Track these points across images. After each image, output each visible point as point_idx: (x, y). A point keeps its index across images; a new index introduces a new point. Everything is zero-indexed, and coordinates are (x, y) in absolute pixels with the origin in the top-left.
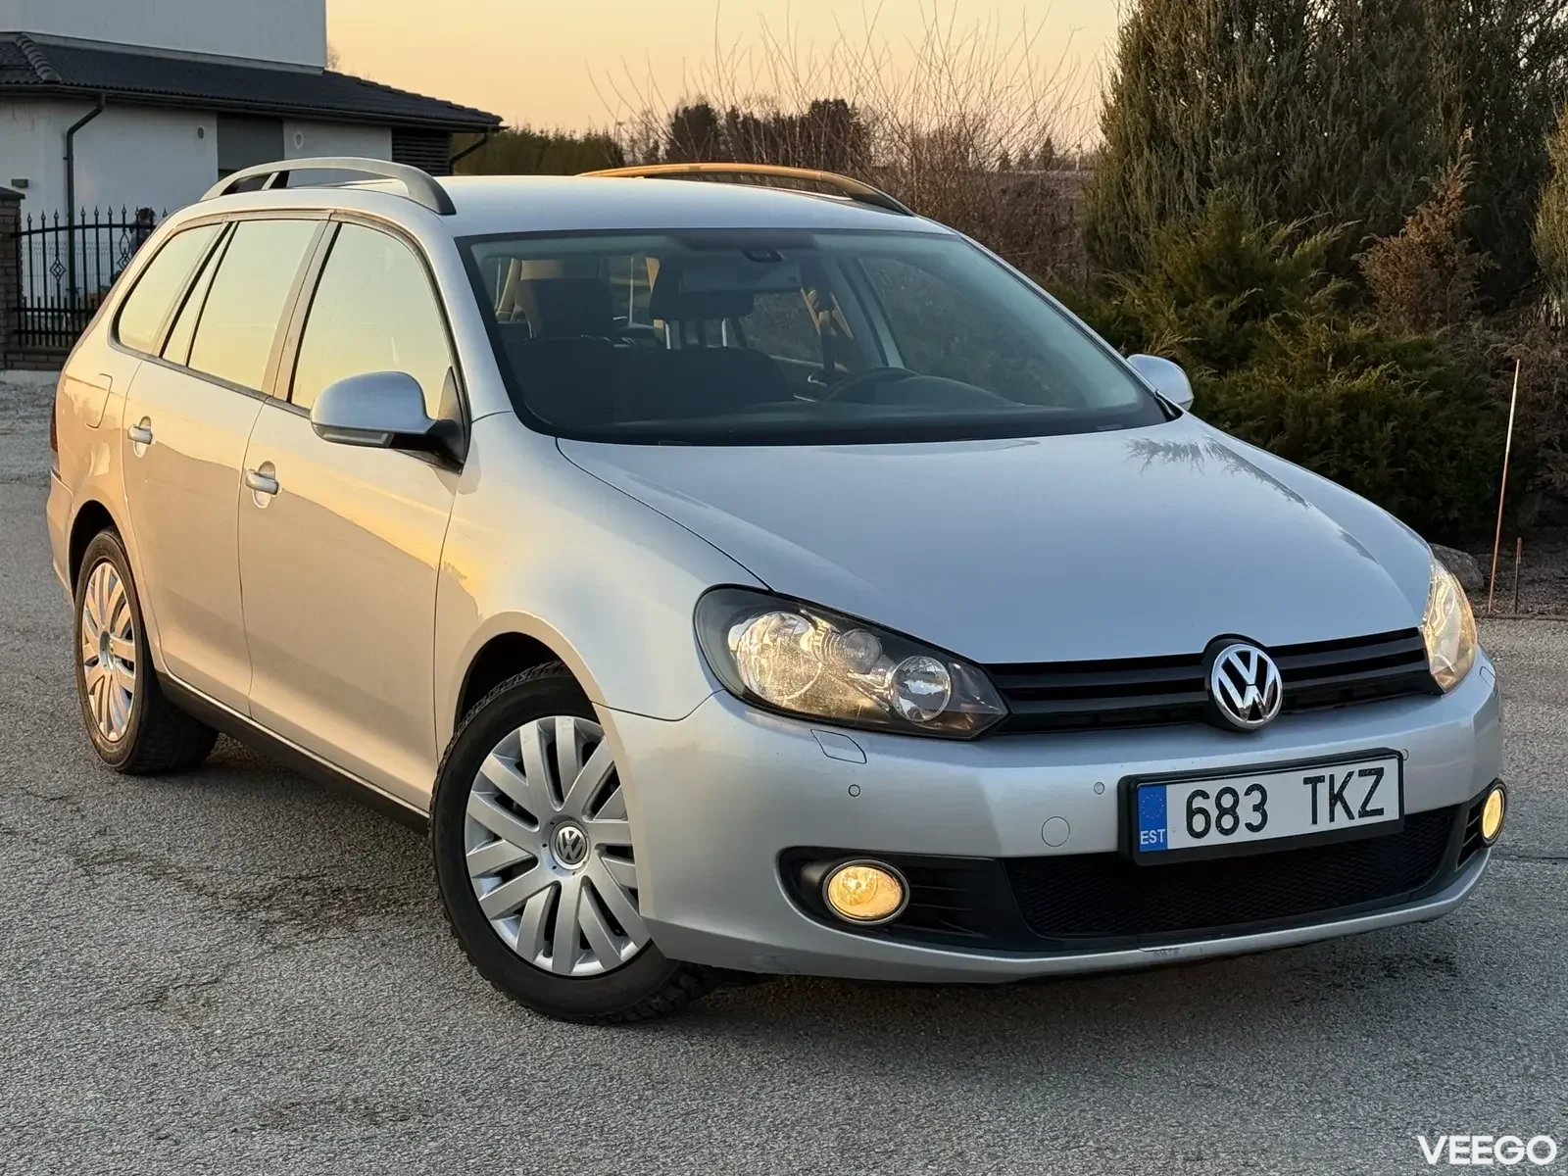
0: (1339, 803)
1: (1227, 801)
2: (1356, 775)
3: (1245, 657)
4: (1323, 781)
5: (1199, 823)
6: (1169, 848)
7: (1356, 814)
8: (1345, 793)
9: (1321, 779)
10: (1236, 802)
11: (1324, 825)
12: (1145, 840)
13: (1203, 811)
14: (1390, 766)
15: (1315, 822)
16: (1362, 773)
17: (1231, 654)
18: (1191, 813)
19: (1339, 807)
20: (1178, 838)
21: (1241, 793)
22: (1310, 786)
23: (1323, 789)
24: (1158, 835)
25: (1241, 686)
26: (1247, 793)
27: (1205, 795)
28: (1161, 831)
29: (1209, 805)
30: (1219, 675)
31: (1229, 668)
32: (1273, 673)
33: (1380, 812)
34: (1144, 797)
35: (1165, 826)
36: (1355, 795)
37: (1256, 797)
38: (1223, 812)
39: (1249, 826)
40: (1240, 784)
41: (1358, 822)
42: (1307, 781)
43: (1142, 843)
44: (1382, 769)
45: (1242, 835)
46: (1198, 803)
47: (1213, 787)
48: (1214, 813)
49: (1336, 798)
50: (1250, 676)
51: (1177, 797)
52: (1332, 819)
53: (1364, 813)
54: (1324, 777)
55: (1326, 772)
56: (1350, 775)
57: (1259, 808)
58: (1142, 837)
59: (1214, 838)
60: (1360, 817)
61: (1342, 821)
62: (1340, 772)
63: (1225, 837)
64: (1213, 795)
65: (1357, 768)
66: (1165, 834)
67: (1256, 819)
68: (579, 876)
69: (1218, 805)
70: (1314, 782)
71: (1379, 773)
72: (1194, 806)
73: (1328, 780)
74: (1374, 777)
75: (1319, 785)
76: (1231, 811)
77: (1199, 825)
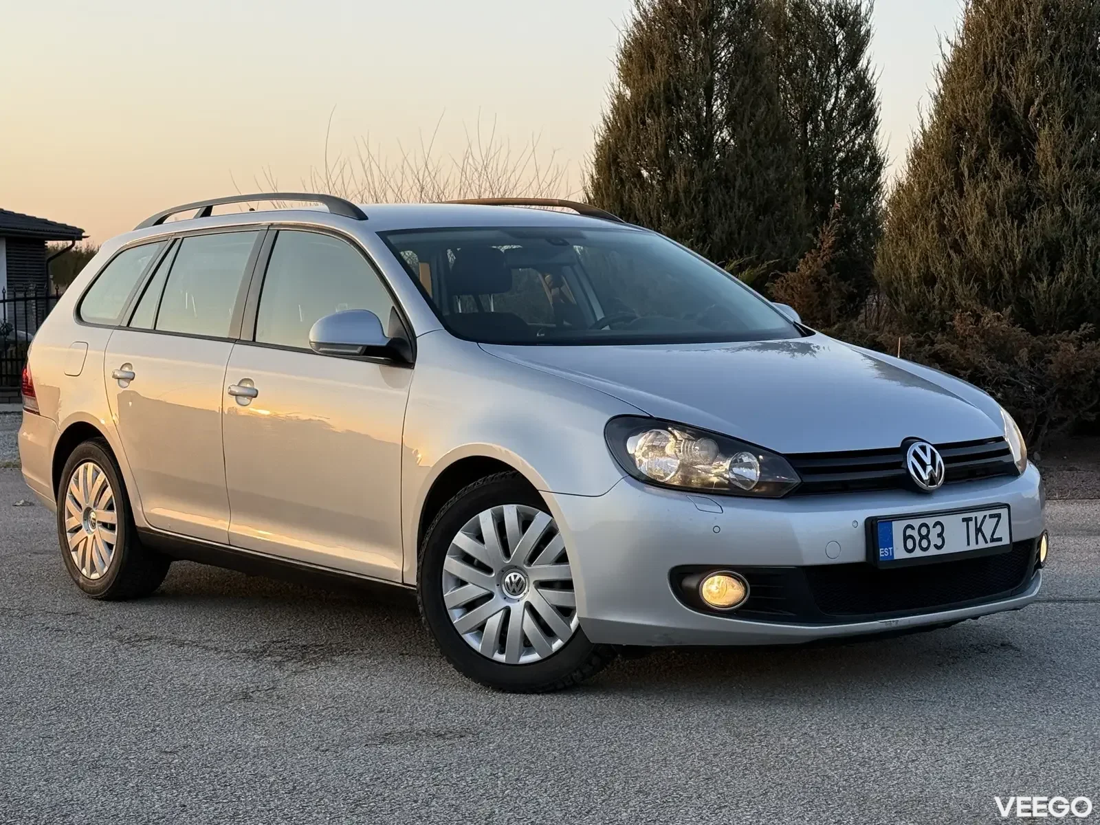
0: (980, 533)
1: (924, 531)
2: (987, 517)
3: (923, 449)
4: (972, 520)
5: (910, 544)
6: (895, 558)
7: (988, 540)
8: (983, 528)
9: (970, 519)
10: (929, 532)
11: (973, 547)
13: (911, 537)
14: (1004, 512)
15: (968, 544)
16: (991, 516)
17: (916, 447)
18: (906, 538)
19: (980, 535)
20: (900, 553)
21: (931, 526)
22: (965, 523)
23: (972, 524)
24: (889, 551)
25: (924, 465)
26: (934, 527)
27: (913, 528)
28: (890, 548)
29: (915, 534)
30: (911, 459)
31: (916, 455)
32: (939, 458)
33: (1000, 539)
34: (881, 528)
35: (892, 546)
36: (988, 528)
37: (939, 528)
38: (922, 537)
39: (936, 546)
40: (930, 521)
41: (991, 545)
42: (964, 520)
43: (881, 555)
44: (1000, 514)
45: (932, 552)
46: (909, 532)
47: (916, 523)
48: (917, 538)
49: (979, 530)
50: (928, 460)
51: (898, 527)
52: (977, 543)
53: (993, 540)
54: (972, 518)
55: (973, 515)
56: (985, 517)
57: (940, 535)
58: (881, 552)
59: (918, 553)
60: (991, 542)
61: (982, 545)
62: (980, 515)
63: (924, 552)
64: (917, 528)
65: (988, 513)
66: (892, 550)
67: (939, 544)
68: (522, 603)
69: (920, 533)
70: (967, 520)
71: (999, 516)
72: (907, 534)
73: (974, 519)
74: (997, 519)
75: (970, 523)
76: (926, 537)
77: (910, 545)
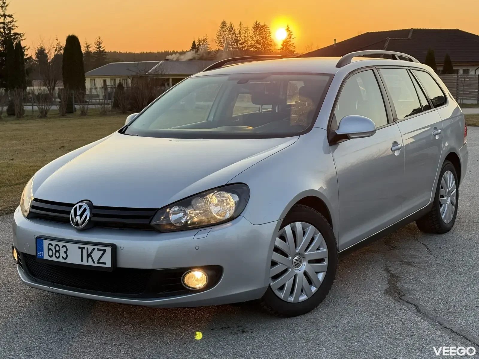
0: (90, 257)
2: (96, 249)
3: (81, 207)
4: (85, 249)
6: (44, 258)
7: (96, 262)
8: (92, 255)
9: (84, 248)
10: (60, 249)
11: (85, 263)
12: (39, 254)
13: (51, 250)
14: (108, 250)
15: (82, 261)
16: (98, 249)
17: (78, 205)
19: (90, 259)
20: (46, 257)
21: (61, 247)
22: (80, 250)
23: (85, 251)
24: (42, 254)
27: (52, 245)
28: (42, 253)
29: (53, 248)
32: (88, 212)
33: (104, 263)
34: (38, 242)
35: (43, 252)
36: (96, 255)
37: (65, 249)
38: (56, 251)
39: (63, 258)
40: (61, 244)
41: (96, 265)
42: (79, 248)
44: (105, 250)
45: (61, 260)
46: (50, 247)
47: (54, 243)
48: (54, 251)
49: (89, 255)
51: (46, 243)
52: (88, 262)
53: (98, 262)
54: (85, 248)
55: (86, 246)
56: (94, 249)
57: (65, 252)
58: (38, 253)
59: (54, 259)
60: (97, 263)
61: (90, 263)
62: (91, 248)
63: (57, 259)
65: (96, 247)
66: (43, 254)
67: (65, 256)
69: (55, 249)
70: (82, 249)
72: (49, 248)
73: (86, 248)
74: (102, 252)
75: (83, 250)
76: (58, 251)
77: (51, 254)
